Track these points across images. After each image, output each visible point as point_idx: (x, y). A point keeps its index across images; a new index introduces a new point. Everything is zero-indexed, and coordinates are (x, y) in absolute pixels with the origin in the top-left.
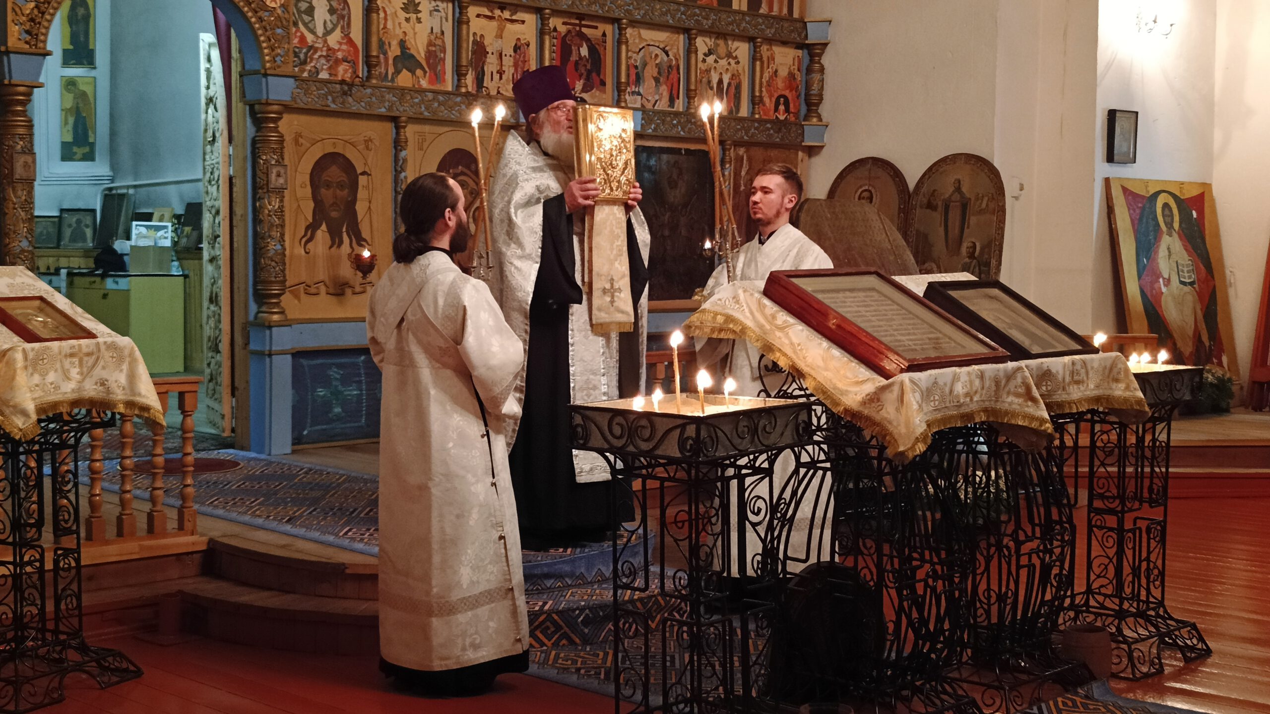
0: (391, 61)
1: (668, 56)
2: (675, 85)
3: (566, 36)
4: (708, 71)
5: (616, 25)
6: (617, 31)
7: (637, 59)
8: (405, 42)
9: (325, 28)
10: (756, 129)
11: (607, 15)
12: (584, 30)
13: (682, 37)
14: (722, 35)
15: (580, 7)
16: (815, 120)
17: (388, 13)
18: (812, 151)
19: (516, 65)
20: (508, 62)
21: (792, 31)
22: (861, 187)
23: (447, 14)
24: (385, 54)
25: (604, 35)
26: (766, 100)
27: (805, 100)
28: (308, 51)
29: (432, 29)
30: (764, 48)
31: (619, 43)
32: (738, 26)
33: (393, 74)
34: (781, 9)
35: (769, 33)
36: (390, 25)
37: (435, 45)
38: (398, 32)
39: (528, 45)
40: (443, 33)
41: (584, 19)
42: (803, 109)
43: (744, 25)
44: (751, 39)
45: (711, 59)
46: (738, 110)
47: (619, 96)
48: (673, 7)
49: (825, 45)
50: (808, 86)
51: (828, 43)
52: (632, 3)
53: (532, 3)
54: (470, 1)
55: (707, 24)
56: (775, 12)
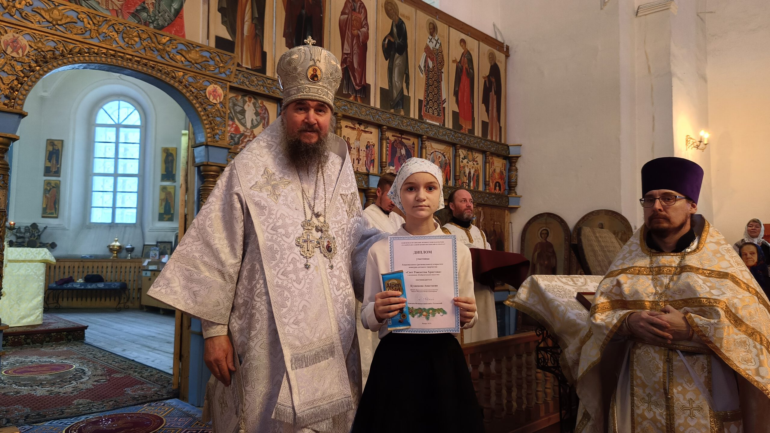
1: (445, 158)
2: (449, 173)
3: (394, 142)
4: (464, 167)
5: (420, 139)
6: (420, 142)
7: (431, 158)
9: (252, 123)
10: (487, 197)
11: (416, 132)
12: (403, 140)
13: (451, 148)
14: (470, 149)
15: (402, 126)
16: (514, 195)
18: (513, 210)
19: (367, 156)
20: (363, 154)
21: (503, 150)
22: (541, 228)
25: (414, 144)
26: (491, 184)
28: (241, 137)
30: (490, 157)
31: (422, 148)
32: (479, 144)
34: (496, 139)
35: (493, 149)
39: (374, 146)
41: (403, 135)
42: (507, 188)
43: (481, 144)
44: (483, 152)
45: (465, 161)
46: (478, 188)
48: (448, 132)
49: (518, 157)
50: (509, 178)
51: (520, 157)
52: (428, 128)
53: (377, 122)
54: (342, 116)
55: (464, 142)
56: (494, 139)
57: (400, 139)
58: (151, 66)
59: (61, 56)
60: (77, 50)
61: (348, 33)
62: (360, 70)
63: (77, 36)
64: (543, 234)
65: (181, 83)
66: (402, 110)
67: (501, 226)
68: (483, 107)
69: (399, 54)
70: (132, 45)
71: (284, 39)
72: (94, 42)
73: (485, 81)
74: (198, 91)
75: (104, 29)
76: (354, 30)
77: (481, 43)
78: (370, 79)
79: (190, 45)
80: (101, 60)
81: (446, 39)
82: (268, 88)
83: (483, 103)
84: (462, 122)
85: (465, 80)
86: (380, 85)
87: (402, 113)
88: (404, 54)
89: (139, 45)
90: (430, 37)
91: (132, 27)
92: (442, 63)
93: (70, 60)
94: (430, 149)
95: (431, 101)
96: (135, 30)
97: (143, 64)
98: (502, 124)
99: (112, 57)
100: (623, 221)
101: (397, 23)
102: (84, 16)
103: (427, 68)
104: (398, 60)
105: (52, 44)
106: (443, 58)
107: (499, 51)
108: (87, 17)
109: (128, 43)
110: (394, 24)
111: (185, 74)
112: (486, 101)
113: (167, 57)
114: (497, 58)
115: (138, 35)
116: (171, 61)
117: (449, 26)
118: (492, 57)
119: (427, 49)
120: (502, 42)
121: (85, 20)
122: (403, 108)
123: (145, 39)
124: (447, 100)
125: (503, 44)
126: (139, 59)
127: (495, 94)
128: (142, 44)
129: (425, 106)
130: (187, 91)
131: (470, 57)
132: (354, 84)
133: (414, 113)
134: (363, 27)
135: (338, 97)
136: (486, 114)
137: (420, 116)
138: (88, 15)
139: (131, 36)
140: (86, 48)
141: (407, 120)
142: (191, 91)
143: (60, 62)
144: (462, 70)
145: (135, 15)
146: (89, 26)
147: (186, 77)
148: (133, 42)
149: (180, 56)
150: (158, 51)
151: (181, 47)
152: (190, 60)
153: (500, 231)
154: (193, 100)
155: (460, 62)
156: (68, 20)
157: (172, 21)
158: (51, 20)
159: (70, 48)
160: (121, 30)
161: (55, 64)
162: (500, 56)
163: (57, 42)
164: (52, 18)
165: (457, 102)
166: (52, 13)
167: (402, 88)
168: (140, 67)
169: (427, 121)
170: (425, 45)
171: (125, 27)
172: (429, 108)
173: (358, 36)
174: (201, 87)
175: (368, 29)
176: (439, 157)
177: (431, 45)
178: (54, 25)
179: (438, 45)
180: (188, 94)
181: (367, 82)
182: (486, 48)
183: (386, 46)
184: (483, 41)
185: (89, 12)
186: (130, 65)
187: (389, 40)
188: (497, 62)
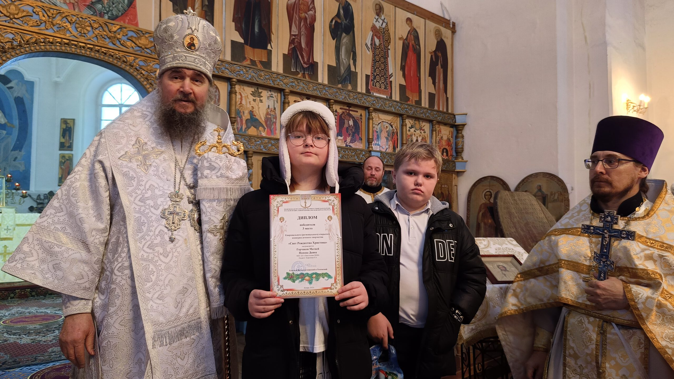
0: (244, 122)
1: (392, 127)
2: (396, 142)
3: (342, 114)
4: (411, 135)
5: (367, 111)
6: (367, 114)
7: (378, 128)
8: (253, 112)
11: (362, 104)
12: (351, 112)
13: (399, 119)
14: (417, 119)
15: (349, 100)
16: (460, 160)
17: (243, 96)
18: (459, 174)
21: (449, 119)
22: (485, 190)
23: (277, 99)
24: (241, 117)
25: (361, 115)
27: (455, 151)
29: (269, 106)
30: (437, 126)
31: (369, 119)
32: (425, 114)
33: (245, 128)
34: (443, 109)
35: (439, 119)
36: (244, 102)
37: (270, 115)
38: (249, 106)
40: (275, 109)
41: (351, 107)
42: (454, 154)
43: (428, 114)
44: (430, 121)
45: (412, 130)
47: (369, 145)
48: (395, 103)
49: (464, 125)
50: (456, 144)
51: (466, 124)
52: (375, 100)
53: (324, 96)
54: (289, 92)
55: (411, 113)
56: (441, 109)
57: (348, 111)
58: (103, 52)
59: (19, 46)
60: (34, 40)
61: (295, 17)
62: (307, 49)
63: (33, 28)
64: (487, 195)
65: (132, 66)
66: (349, 84)
67: (448, 188)
68: (430, 80)
69: (346, 34)
70: (84, 34)
71: (234, 23)
72: (49, 32)
73: (432, 56)
74: (149, 73)
75: (58, 20)
76: (302, 13)
77: (427, 21)
78: (318, 57)
79: (140, 32)
80: (56, 48)
81: (392, 19)
82: (218, 69)
83: (429, 76)
84: (409, 94)
85: (411, 55)
86: (327, 63)
87: (350, 88)
88: (351, 33)
89: (91, 33)
90: (377, 17)
91: (84, 17)
92: (388, 41)
93: (27, 49)
94: (377, 119)
95: (378, 76)
96: (87, 20)
97: (96, 51)
98: (449, 95)
99: (66, 45)
100: (559, 183)
101: (343, 5)
102: (38, 9)
103: (373, 46)
104: (345, 39)
105: (11, 36)
106: (389, 36)
107: (445, 27)
108: (42, 10)
109: (80, 33)
110: (341, 6)
111: (136, 58)
112: (432, 74)
113: (118, 44)
114: (444, 35)
115: (89, 24)
116: (121, 47)
117: (395, 7)
118: (438, 33)
119: (374, 28)
120: (448, 19)
121: (40, 13)
122: (350, 83)
123: (96, 28)
124: (394, 74)
125: (449, 21)
126: (92, 46)
127: (442, 67)
128: (94, 33)
129: (372, 80)
130: (138, 73)
131: (416, 34)
132: (302, 62)
133: (361, 87)
134: (311, 10)
135: (286, 75)
136: (433, 86)
137: (368, 90)
138: (43, 9)
139: (83, 26)
140: (42, 38)
141: (354, 94)
142: (142, 73)
143: (18, 52)
144: (408, 47)
145: (91, 7)
146: (44, 19)
147: (137, 61)
148: (86, 32)
149: (131, 42)
150: (109, 38)
151: (130, 34)
152: (140, 45)
153: (447, 193)
154: (143, 82)
155: (406, 39)
156: (24, 14)
157: (126, 11)
158: (8, 14)
159: (27, 39)
160: (73, 21)
161: (13, 54)
162: (446, 33)
163: (15, 33)
164: (9, 13)
165: (404, 75)
166: (9, 8)
167: (350, 64)
168: (93, 54)
169: (375, 94)
170: (372, 24)
171: (78, 18)
172: (376, 82)
173: (306, 19)
174: (152, 70)
175: (315, 12)
176: (387, 127)
177: (378, 25)
178: (11, 19)
179: (384, 24)
180: (139, 77)
181: (315, 60)
182: (432, 26)
183: (333, 26)
184: (429, 19)
185: (43, 6)
186: (83, 52)
187: (336, 22)
188: (443, 38)
